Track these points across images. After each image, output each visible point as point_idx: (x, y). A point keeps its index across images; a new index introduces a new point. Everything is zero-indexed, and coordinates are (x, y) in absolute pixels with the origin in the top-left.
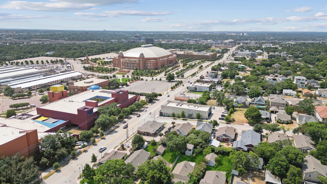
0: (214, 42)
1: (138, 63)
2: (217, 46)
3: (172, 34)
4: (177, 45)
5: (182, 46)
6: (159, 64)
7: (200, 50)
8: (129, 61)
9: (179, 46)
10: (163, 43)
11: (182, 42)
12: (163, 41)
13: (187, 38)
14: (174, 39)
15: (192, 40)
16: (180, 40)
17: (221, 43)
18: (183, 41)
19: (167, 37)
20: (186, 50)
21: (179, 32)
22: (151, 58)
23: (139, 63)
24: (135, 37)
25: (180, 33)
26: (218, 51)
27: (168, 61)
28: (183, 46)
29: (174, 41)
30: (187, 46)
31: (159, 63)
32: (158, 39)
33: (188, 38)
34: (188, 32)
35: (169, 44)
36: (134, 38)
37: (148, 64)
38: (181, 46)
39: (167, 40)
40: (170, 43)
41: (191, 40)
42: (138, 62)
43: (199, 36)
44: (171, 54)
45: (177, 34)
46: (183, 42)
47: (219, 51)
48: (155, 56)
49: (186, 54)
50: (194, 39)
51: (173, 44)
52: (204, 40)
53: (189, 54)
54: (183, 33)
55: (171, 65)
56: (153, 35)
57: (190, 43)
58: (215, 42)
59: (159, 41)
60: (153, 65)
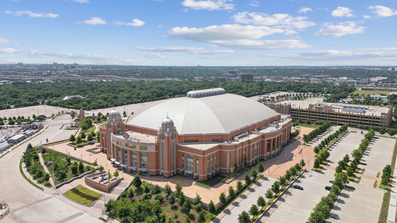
0: (354, 81)
1: (152, 153)
2: (365, 87)
3: (282, 69)
4: (290, 86)
5: (299, 87)
6: (228, 157)
7: (337, 95)
8: (127, 145)
9: (295, 87)
10: (268, 82)
11: (298, 80)
12: (269, 78)
13: (305, 74)
14: (285, 75)
15: (315, 77)
16: (295, 77)
17: (367, 82)
18: (299, 78)
19: (275, 72)
20: (307, 94)
21: (293, 66)
22: (201, 136)
23: (157, 155)
24: (230, 72)
25: (294, 68)
26: (378, 99)
27: (263, 141)
28: (301, 86)
29: (286, 78)
30: (309, 88)
31: (228, 154)
32: (261, 76)
33: (307, 75)
34: (305, 67)
35: (276, 83)
36: (228, 74)
37: (189, 160)
38: (297, 88)
39: (275, 76)
40: (278, 81)
41: (313, 77)
42: (153, 150)
43: (323, 72)
44: (276, 117)
45: (290, 69)
46: (300, 80)
47: (380, 99)
48: (219, 129)
49: (314, 109)
50: (316, 76)
51: (284, 83)
52: (333, 77)
53: (324, 111)
54: (298, 68)
55: (273, 152)
56: (255, 70)
57: (312, 82)
58: (357, 81)
59: (262, 78)
60: (204, 166)
